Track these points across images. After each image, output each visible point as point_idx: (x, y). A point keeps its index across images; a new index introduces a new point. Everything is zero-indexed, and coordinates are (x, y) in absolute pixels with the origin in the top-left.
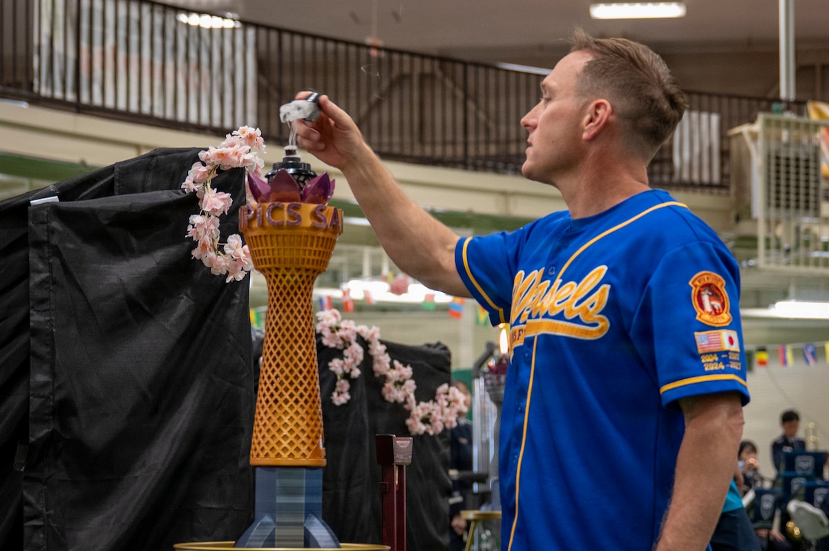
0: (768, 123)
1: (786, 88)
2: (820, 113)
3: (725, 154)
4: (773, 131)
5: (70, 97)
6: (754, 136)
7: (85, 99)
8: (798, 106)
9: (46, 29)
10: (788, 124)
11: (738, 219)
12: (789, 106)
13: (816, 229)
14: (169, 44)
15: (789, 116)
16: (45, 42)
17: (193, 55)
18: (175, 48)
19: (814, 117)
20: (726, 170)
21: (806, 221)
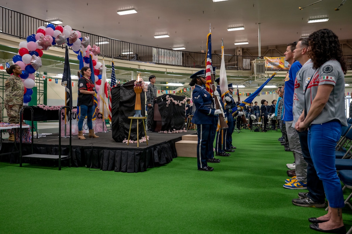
0: (256, 60)
1: (260, 55)
2: (266, 58)
3: (251, 65)
4: (257, 61)
5: (157, 62)
6: (254, 62)
7: (159, 62)
8: (262, 57)
9: (154, 54)
10: (260, 60)
11: (252, 74)
12: (260, 57)
13: (264, 75)
14: (170, 54)
15: (260, 59)
16: (154, 55)
17: (173, 56)
18: (171, 55)
19: (265, 59)
20: (251, 68)
21: (263, 74)
